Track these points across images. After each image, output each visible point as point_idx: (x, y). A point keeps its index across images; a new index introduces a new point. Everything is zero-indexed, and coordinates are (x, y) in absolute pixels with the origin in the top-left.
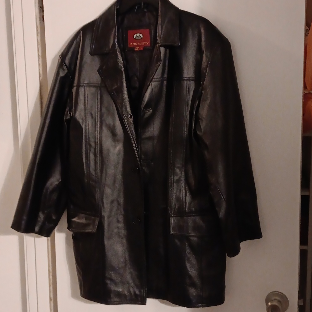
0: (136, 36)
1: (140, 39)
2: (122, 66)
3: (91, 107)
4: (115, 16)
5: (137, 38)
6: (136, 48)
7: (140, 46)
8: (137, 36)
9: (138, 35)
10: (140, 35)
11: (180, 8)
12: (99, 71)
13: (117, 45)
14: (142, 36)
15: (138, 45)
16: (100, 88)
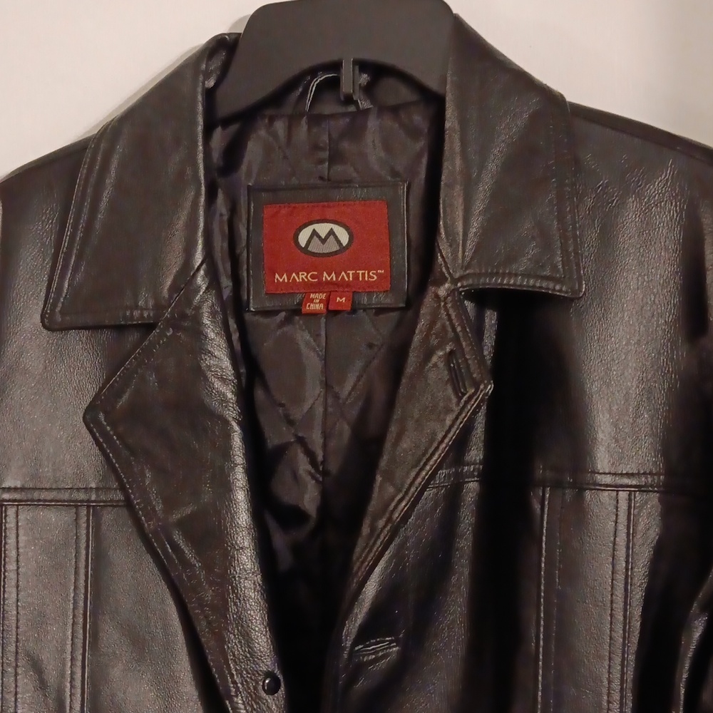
0: (311, 237)
1: (336, 253)
2: (230, 395)
3: (40, 621)
4: (195, 123)
5: (316, 247)
6: (312, 301)
7: (332, 289)
8: (314, 233)
9: (323, 229)
10: (331, 232)
11: (571, 97)
12: (90, 418)
13: (201, 280)
14: (344, 237)
15: (319, 286)
16: (95, 509)
